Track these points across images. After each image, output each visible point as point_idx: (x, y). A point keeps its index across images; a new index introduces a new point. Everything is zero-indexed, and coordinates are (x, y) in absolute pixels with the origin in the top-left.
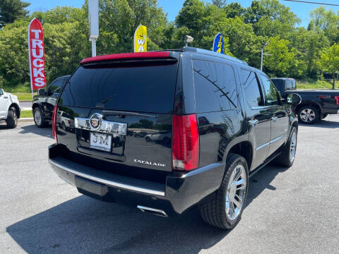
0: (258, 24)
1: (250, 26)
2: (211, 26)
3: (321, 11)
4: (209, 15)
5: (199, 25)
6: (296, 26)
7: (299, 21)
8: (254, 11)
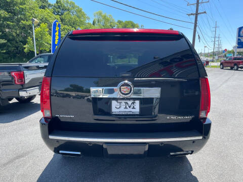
0: (63, 16)
1: (58, 17)
2: (27, 13)
3: (100, 14)
4: (25, 4)
5: (16, 11)
6: (87, 21)
7: (88, 18)
8: (59, 7)
